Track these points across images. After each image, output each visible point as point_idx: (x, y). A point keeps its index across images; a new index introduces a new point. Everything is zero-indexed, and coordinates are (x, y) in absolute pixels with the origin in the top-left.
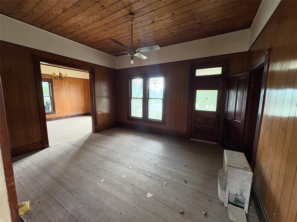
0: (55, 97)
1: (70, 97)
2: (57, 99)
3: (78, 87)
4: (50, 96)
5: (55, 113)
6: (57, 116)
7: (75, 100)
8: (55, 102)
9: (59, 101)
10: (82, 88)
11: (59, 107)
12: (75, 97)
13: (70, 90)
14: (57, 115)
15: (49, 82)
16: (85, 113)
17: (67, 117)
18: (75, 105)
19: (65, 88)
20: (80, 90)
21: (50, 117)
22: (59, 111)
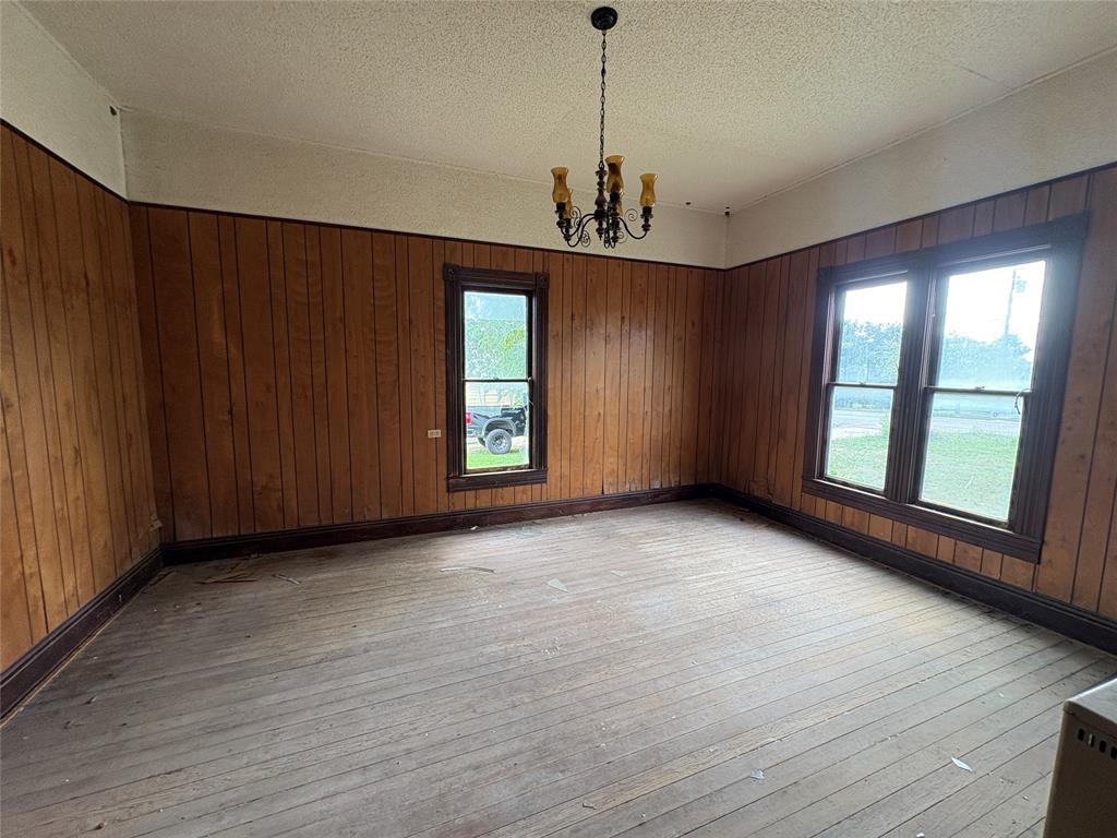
0: (552, 383)
1: (624, 385)
2: (558, 393)
3: (671, 324)
4: (530, 374)
5: (544, 480)
6: (553, 499)
7: (648, 401)
8: (550, 412)
9: (566, 410)
10: (689, 325)
11: (566, 444)
12: (649, 384)
13: (625, 344)
14: (554, 488)
15: (529, 295)
16: (692, 483)
17: (600, 503)
18: (647, 429)
19: (602, 331)
20: (680, 339)
21: (518, 501)
22: (565, 463)
